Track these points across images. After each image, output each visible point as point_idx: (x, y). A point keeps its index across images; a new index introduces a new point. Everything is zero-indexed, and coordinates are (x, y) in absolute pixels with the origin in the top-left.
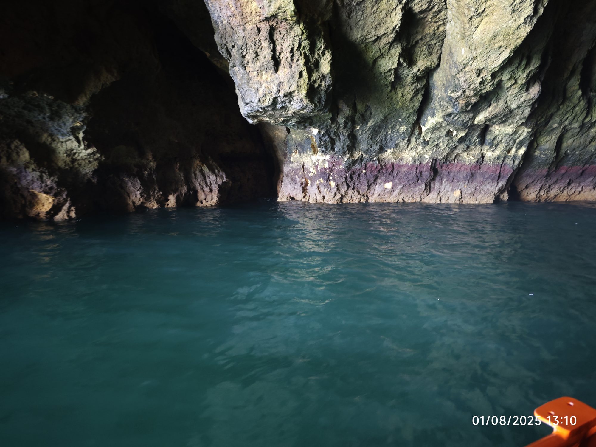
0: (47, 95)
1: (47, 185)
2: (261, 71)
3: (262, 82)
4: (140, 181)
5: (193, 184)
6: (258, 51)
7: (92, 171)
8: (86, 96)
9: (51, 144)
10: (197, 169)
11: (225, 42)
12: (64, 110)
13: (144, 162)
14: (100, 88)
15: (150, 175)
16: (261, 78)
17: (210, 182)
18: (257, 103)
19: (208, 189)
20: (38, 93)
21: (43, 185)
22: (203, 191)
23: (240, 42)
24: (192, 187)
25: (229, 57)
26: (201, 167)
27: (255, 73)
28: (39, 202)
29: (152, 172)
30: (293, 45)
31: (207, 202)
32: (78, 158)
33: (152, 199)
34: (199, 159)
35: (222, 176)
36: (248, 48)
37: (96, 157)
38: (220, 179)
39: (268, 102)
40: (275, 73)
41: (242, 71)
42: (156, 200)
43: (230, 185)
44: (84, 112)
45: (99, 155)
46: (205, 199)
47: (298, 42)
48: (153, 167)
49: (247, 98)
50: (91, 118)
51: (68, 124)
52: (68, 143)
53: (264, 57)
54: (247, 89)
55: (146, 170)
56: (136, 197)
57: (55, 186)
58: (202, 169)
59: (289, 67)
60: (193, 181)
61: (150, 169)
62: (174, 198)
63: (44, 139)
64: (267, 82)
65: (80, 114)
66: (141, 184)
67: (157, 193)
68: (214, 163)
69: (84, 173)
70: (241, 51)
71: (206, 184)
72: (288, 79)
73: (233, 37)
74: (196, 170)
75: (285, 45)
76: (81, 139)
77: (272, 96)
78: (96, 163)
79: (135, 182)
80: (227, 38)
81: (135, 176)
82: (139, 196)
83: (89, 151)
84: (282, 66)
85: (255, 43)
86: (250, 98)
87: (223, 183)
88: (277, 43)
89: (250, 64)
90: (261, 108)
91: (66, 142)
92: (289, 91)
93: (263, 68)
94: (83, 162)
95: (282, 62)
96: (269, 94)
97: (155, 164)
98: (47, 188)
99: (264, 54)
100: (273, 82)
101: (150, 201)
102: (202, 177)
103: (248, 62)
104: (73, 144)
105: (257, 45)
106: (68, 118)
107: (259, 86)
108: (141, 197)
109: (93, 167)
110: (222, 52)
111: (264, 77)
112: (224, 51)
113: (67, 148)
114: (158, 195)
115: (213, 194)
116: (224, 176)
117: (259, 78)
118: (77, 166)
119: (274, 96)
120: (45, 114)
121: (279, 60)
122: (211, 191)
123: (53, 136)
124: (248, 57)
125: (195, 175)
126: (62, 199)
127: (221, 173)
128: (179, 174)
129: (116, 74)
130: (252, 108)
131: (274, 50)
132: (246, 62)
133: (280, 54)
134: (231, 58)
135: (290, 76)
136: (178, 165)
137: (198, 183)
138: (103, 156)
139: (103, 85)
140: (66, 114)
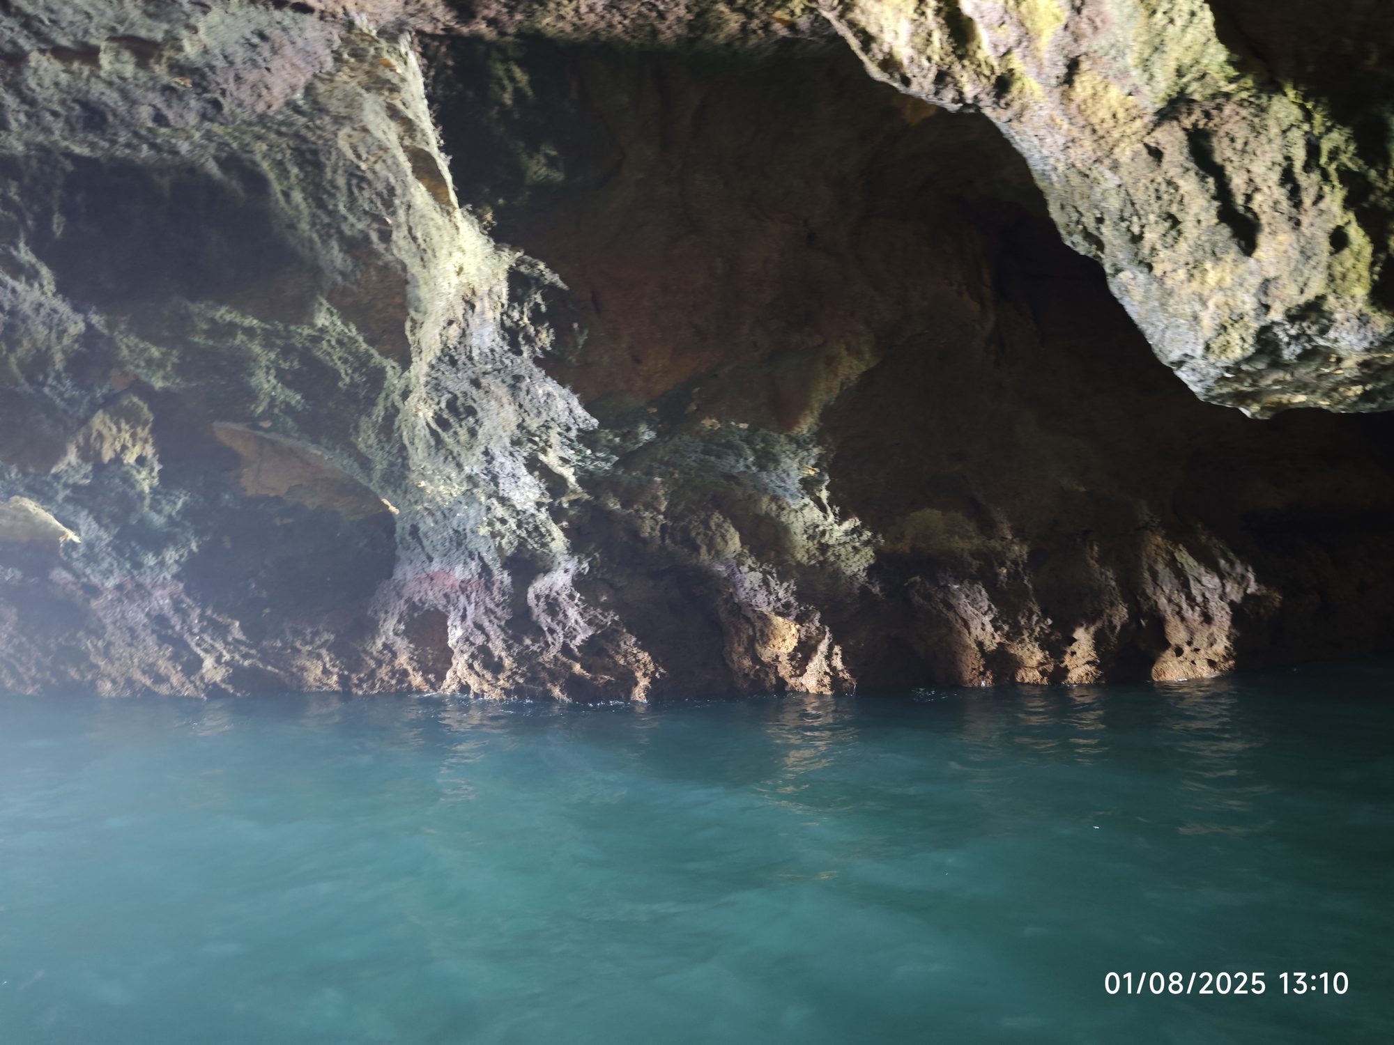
0: (736, 423)
1: (779, 600)
2: (1197, 264)
3: (1206, 293)
4: (987, 591)
5: (1148, 598)
6: (1174, 209)
7: (864, 570)
8: (812, 412)
9: (778, 516)
10: (1159, 559)
11: (1075, 216)
12: (778, 448)
13: (996, 544)
14: (837, 391)
15: (1014, 576)
16: (1203, 282)
17: (1203, 596)
18: (1204, 357)
19: (1197, 614)
20: (720, 422)
21: (772, 598)
22: (1183, 619)
23: (1114, 204)
24: (1145, 608)
25: (1097, 249)
26: (1172, 554)
27: (1182, 274)
28: (776, 631)
29: (1020, 569)
30: (1288, 158)
31: (1197, 650)
32: (831, 543)
33: (1026, 636)
34: (1164, 532)
35: (1243, 577)
36: (1142, 212)
37: (865, 537)
38: (1236, 586)
39: (1239, 346)
40: (1245, 258)
41: (1142, 277)
42: (1036, 639)
43: (1277, 604)
44: (814, 446)
45: (870, 534)
46: (1190, 643)
47: (1301, 143)
48: (1021, 556)
49: (1169, 348)
50: (832, 456)
51: (793, 474)
52: (806, 511)
53: (1196, 224)
54: (1166, 322)
55: (1002, 564)
56: (984, 630)
57: (792, 600)
58: (1174, 560)
59: (1286, 226)
60: (1149, 591)
61: (1015, 562)
62: (1089, 637)
63: (764, 507)
64: (1221, 289)
65: (808, 450)
66: (992, 599)
67: (1037, 622)
68: (1215, 540)
69: (849, 573)
70: (1124, 225)
71: (1191, 600)
72: (1293, 264)
73: (1093, 197)
74: (1156, 562)
75: (1259, 168)
76: (825, 501)
77: (1247, 328)
78: (869, 552)
79: (974, 593)
80: (1079, 203)
81: (973, 580)
82: (989, 628)
83: (847, 525)
84: (1267, 229)
85: (1157, 191)
86: (1179, 348)
87: (1247, 597)
88: (1229, 169)
89: (1163, 254)
90: (1228, 369)
91: (801, 509)
92: (1302, 300)
93: (1201, 252)
94: (843, 551)
95: (1264, 219)
96: (1236, 322)
97: (1025, 550)
98: (779, 604)
99: (1192, 212)
100: (1241, 285)
101: (1020, 642)
102: (1176, 581)
103: (1153, 249)
104: (814, 514)
105: (1165, 197)
106: (789, 461)
107: (1197, 307)
108: (996, 631)
109: (863, 560)
110: (1073, 243)
111: (1212, 277)
112: (1077, 238)
113: (805, 523)
114: (1041, 628)
115: (1214, 629)
116: (1251, 576)
117: (1195, 285)
118: (832, 559)
119: (1255, 326)
120: (746, 459)
121: (1249, 215)
122: (1207, 619)
123: (779, 499)
124: (1152, 236)
125: (1154, 575)
126: (813, 628)
127: (1239, 569)
128: (1102, 573)
129: (867, 356)
130: (1198, 375)
131: (1223, 193)
132: (1146, 251)
133: (1249, 198)
134: (1103, 252)
135: (1295, 254)
136: (1096, 548)
137: (1164, 598)
138: (880, 536)
139: (842, 384)
140: (783, 456)
